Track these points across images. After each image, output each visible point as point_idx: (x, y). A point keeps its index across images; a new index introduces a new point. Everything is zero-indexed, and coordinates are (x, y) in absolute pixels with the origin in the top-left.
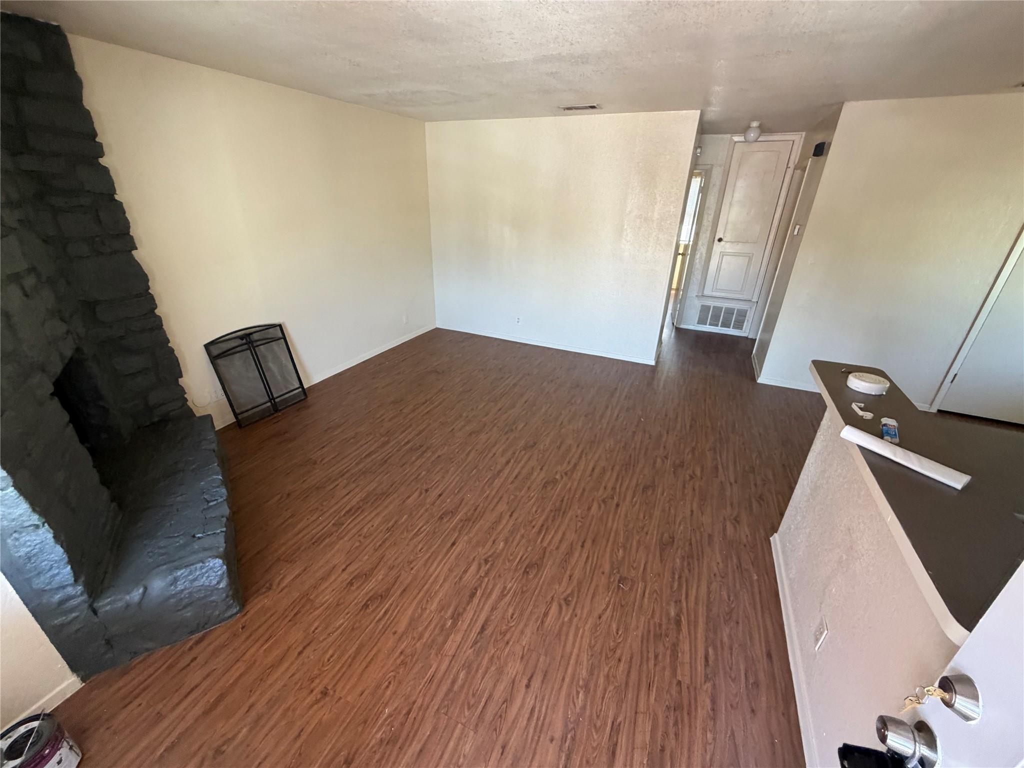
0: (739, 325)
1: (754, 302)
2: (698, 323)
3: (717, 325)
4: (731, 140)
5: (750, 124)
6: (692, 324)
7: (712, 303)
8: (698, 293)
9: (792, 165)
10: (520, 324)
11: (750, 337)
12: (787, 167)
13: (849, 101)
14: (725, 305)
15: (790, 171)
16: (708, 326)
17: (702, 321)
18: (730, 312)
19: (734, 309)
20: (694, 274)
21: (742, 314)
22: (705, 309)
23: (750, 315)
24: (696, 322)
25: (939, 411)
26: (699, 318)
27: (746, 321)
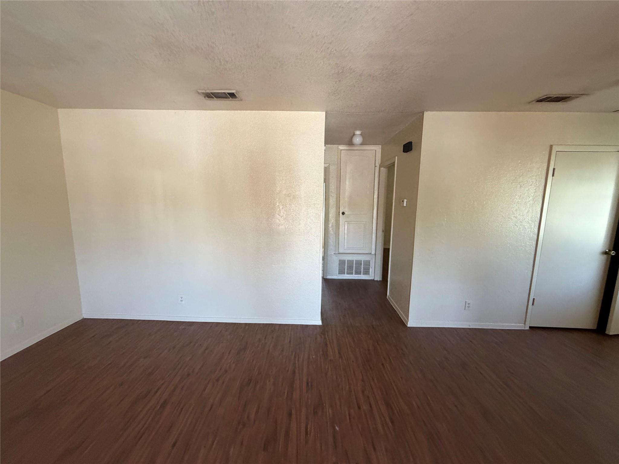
0: (367, 272)
1: (373, 254)
2: (339, 274)
3: (352, 274)
4: (338, 148)
5: (354, 133)
6: (335, 275)
7: (347, 258)
8: (335, 251)
9: (378, 165)
10: (183, 302)
11: (375, 279)
12: (375, 166)
13: (427, 111)
14: (355, 258)
15: (377, 168)
16: (346, 275)
17: (341, 272)
18: (359, 263)
19: (361, 261)
20: (330, 238)
21: (367, 263)
22: (342, 263)
23: (372, 264)
24: (338, 273)
25: (530, 327)
26: (339, 270)
27: (370, 268)
